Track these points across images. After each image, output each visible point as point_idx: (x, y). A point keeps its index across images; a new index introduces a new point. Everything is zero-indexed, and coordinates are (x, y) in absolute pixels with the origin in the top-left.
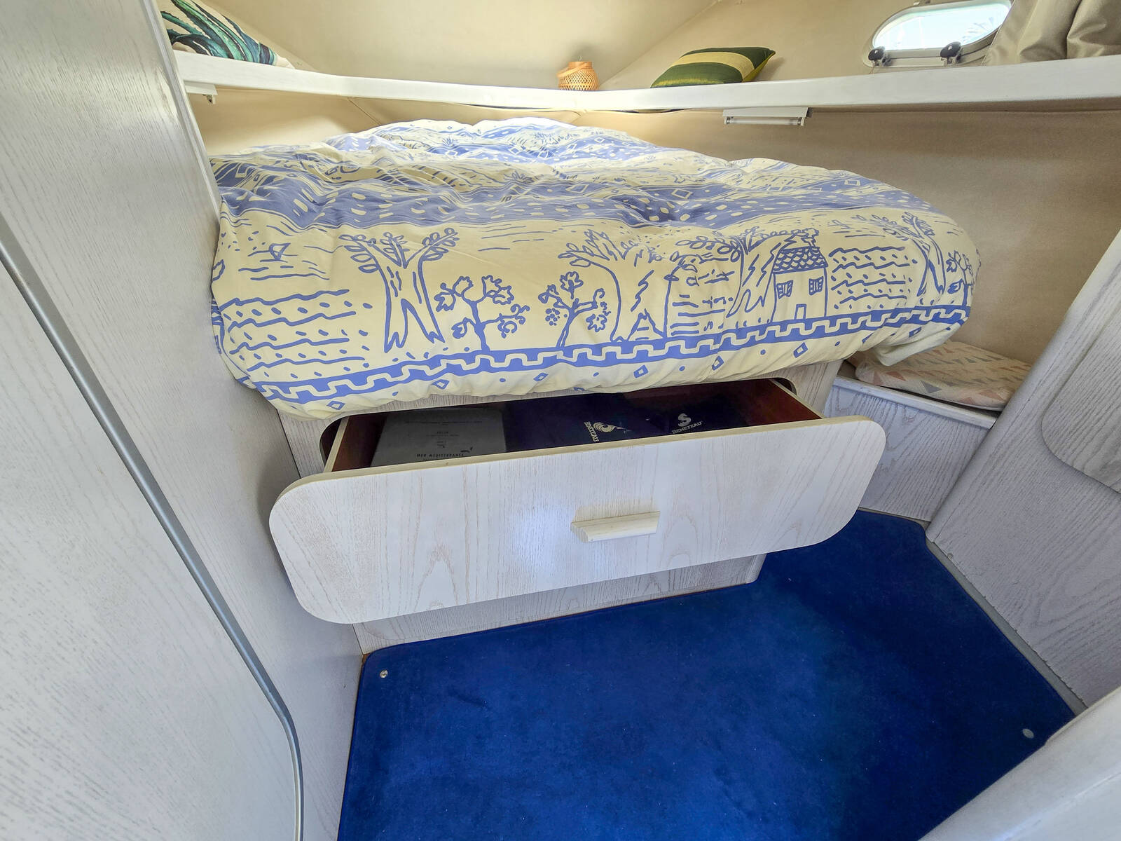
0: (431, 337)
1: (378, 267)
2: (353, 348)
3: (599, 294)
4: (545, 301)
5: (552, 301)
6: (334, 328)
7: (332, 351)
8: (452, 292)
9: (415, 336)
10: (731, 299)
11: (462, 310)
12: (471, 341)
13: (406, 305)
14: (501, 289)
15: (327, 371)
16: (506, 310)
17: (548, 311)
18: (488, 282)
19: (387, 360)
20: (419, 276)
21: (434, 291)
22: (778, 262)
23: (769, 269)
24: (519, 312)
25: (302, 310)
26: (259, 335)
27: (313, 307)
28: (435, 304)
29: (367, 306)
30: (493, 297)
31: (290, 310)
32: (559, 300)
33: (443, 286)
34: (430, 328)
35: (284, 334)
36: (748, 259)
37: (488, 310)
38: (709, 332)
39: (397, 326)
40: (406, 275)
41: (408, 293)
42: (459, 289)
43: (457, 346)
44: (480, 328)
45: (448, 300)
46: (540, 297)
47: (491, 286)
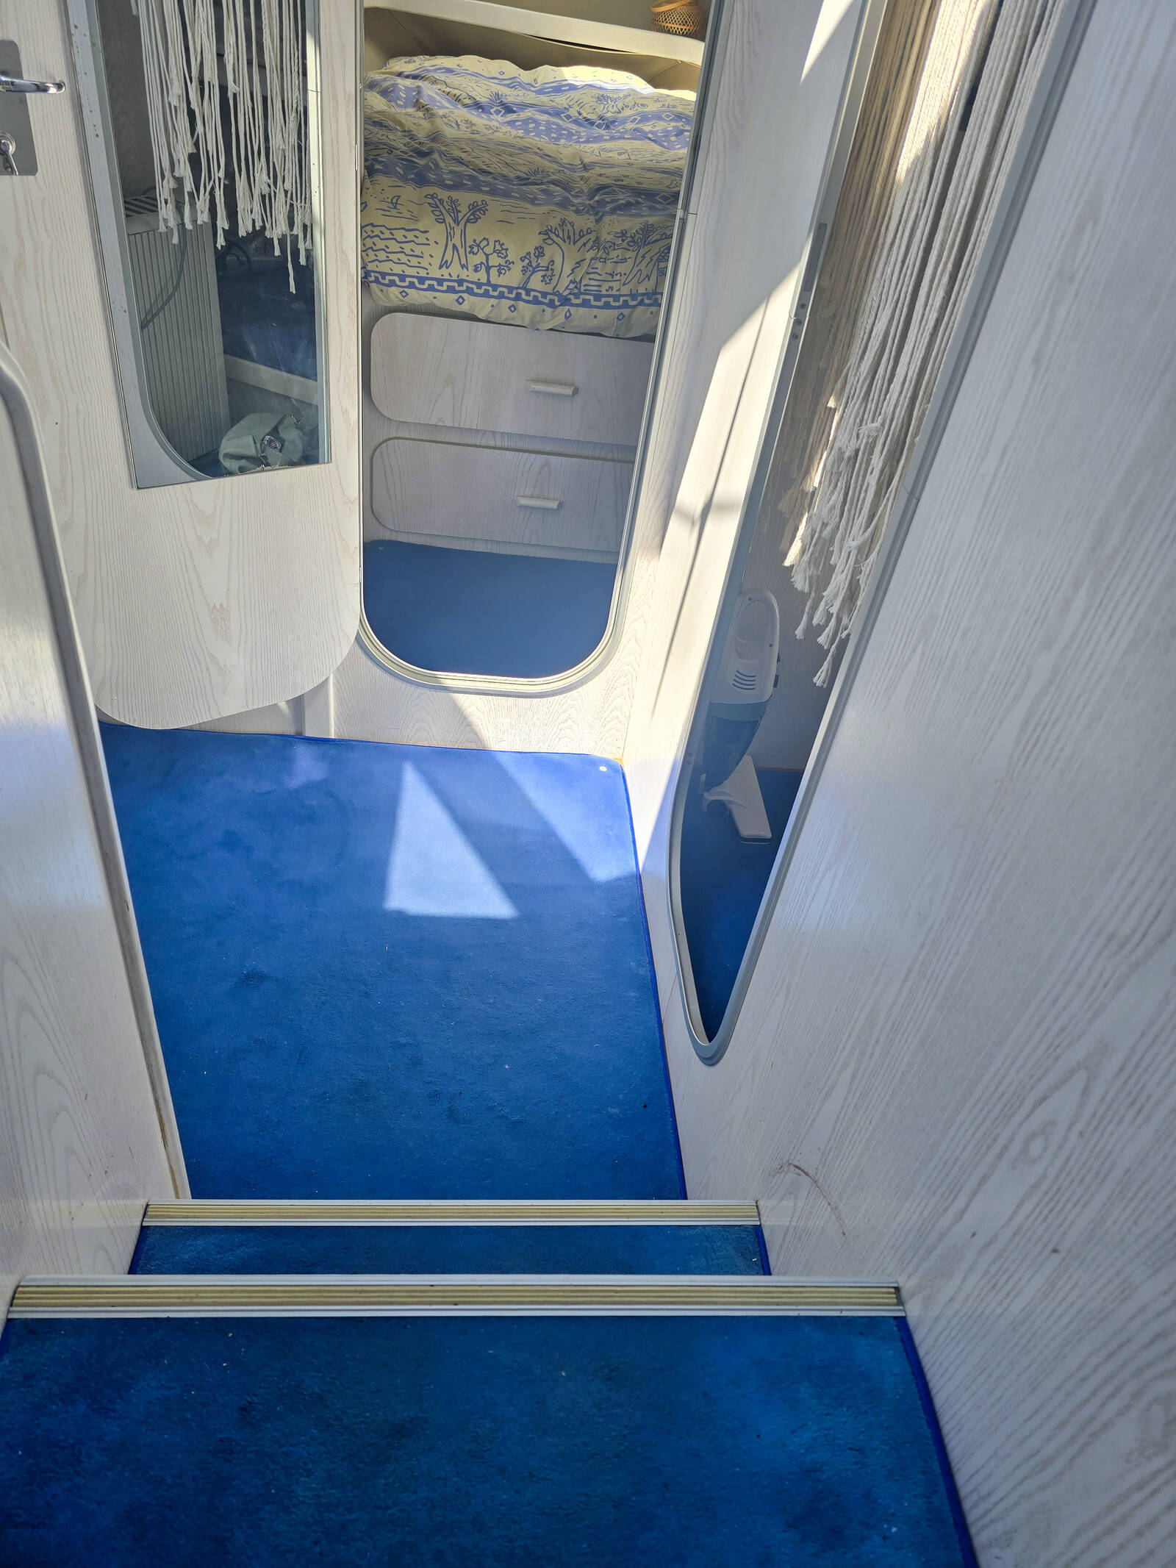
0: (463, 266)
1: (444, 222)
2: (424, 263)
3: (552, 263)
4: (523, 261)
5: (527, 261)
6: (418, 251)
7: (414, 261)
8: (478, 246)
9: (456, 264)
10: (625, 274)
11: (479, 258)
12: (482, 276)
13: (454, 247)
14: (503, 249)
15: (409, 271)
16: (502, 262)
17: (523, 267)
18: (497, 244)
19: (436, 273)
20: (464, 232)
21: (470, 242)
22: (663, 255)
23: (655, 258)
24: (509, 263)
25: (405, 237)
26: (381, 244)
27: (410, 236)
28: (468, 250)
29: (436, 243)
30: (498, 253)
31: (399, 235)
32: (530, 262)
33: (475, 241)
34: (464, 262)
35: (394, 246)
36: (643, 251)
37: (495, 260)
38: (610, 293)
39: (448, 257)
40: (458, 231)
41: (457, 240)
42: (482, 245)
43: (474, 277)
44: (488, 269)
45: (475, 250)
46: (521, 259)
47: (498, 247)
